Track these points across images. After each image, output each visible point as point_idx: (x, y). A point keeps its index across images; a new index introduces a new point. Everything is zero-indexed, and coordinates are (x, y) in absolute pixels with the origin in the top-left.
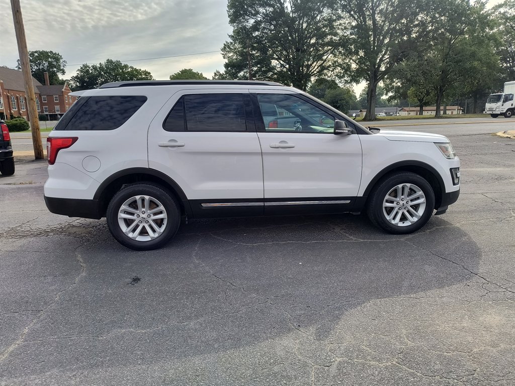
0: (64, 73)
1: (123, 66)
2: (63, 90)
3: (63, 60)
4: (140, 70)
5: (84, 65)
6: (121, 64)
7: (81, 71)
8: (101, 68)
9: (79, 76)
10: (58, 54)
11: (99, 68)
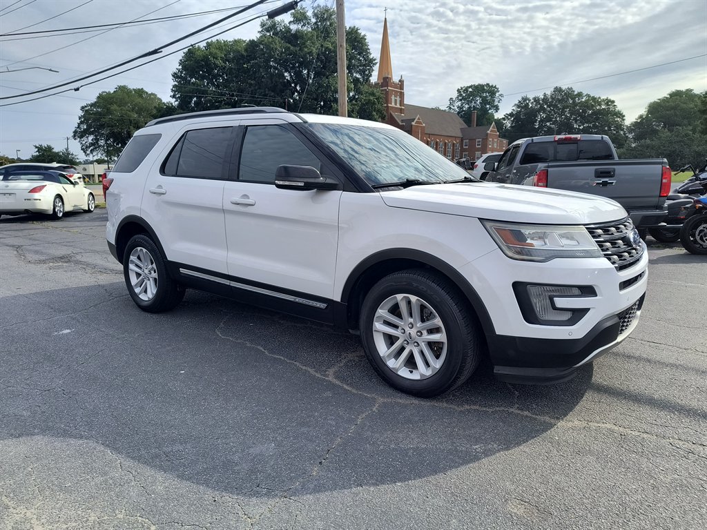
0: (497, 109)
1: (576, 95)
2: (489, 132)
3: (500, 93)
4: (600, 98)
5: (523, 98)
6: (574, 91)
7: (518, 107)
8: (545, 100)
9: (514, 113)
10: (495, 87)
11: (543, 100)
